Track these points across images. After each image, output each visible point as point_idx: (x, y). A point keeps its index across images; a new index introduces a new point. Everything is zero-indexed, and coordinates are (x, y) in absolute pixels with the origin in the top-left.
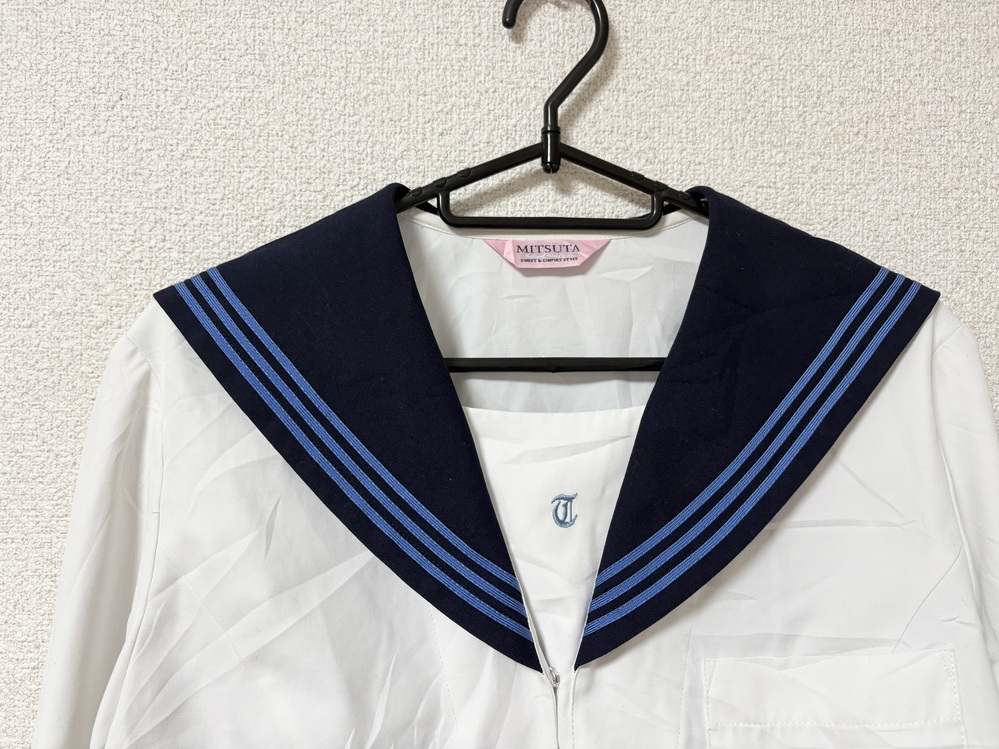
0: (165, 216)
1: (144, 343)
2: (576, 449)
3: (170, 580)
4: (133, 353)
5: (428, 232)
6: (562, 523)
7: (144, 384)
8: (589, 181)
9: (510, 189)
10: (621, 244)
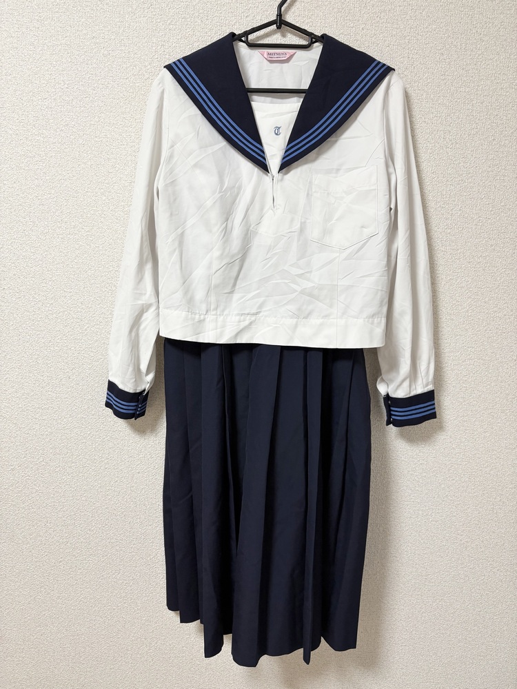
0: (164, 44)
1: (162, 81)
2: (282, 114)
3: (172, 146)
4: (159, 83)
5: (242, 48)
6: (277, 134)
7: (163, 93)
8: (291, 33)
9: (267, 35)
10: (299, 53)
